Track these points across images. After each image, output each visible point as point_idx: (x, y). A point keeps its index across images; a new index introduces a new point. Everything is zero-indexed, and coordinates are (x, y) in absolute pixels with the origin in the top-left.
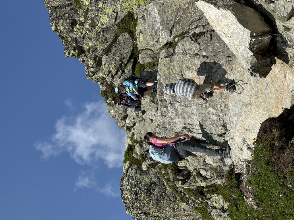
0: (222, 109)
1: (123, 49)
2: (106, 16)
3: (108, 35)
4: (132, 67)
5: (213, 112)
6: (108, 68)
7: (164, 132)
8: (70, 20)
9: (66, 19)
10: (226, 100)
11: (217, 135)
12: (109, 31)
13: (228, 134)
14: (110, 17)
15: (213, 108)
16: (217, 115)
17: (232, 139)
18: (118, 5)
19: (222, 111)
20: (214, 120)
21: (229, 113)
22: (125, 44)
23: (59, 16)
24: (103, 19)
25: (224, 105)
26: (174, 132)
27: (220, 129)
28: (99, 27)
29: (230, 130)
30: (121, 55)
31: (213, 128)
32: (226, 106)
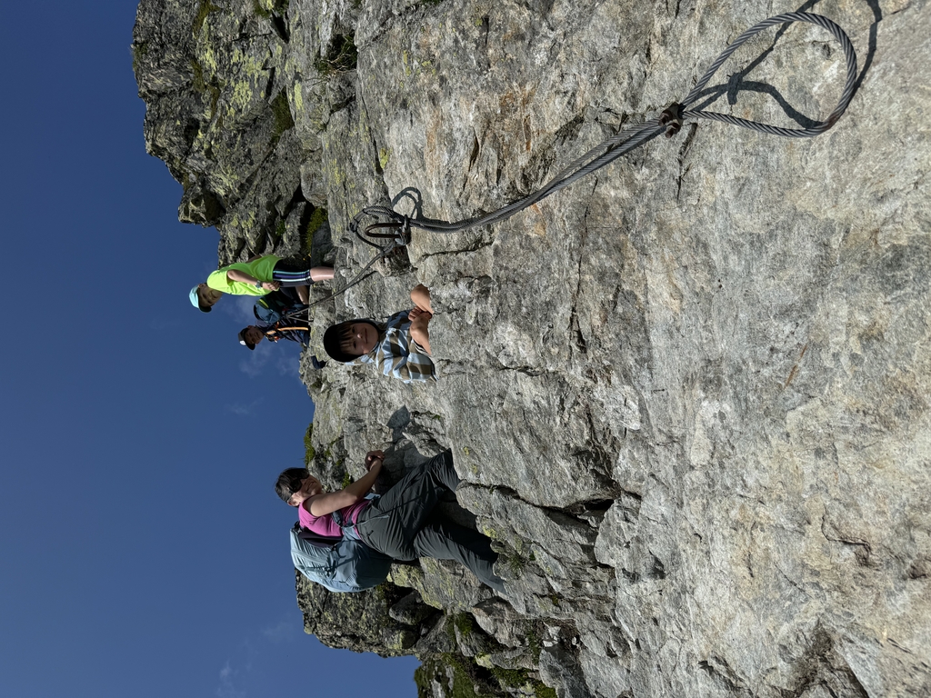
0: (585, 329)
1: (282, 173)
2: (247, 85)
3: (254, 143)
4: (299, 224)
5: (523, 353)
6: (237, 231)
7: (354, 439)
8: (182, 119)
9: (175, 119)
10: (623, 257)
11: (539, 512)
12: (257, 132)
13: (623, 525)
14: (256, 86)
15: (525, 326)
16: (546, 374)
17: (658, 571)
18: (276, 47)
19: (583, 349)
20: (524, 412)
21: (641, 362)
22: (286, 159)
23: (163, 115)
24: (239, 94)
25: (601, 297)
26: (385, 439)
27: (562, 474)
28: (230, 117)
29: (638, 497)
30: (274, 190)
31: (519, 457)
32: (620, 309)
